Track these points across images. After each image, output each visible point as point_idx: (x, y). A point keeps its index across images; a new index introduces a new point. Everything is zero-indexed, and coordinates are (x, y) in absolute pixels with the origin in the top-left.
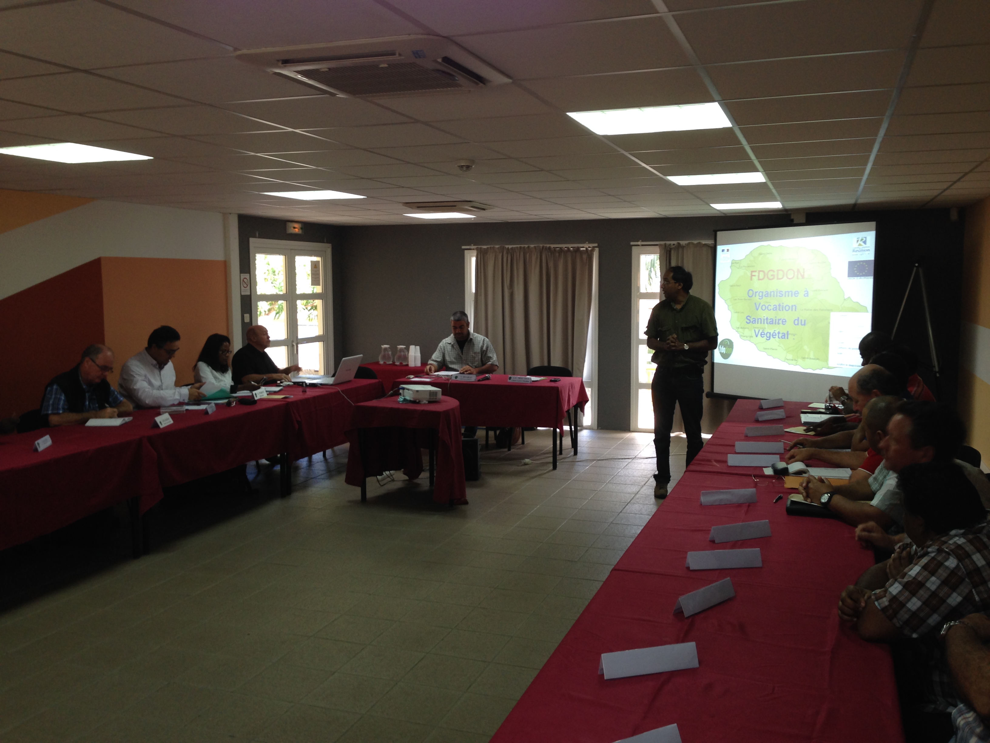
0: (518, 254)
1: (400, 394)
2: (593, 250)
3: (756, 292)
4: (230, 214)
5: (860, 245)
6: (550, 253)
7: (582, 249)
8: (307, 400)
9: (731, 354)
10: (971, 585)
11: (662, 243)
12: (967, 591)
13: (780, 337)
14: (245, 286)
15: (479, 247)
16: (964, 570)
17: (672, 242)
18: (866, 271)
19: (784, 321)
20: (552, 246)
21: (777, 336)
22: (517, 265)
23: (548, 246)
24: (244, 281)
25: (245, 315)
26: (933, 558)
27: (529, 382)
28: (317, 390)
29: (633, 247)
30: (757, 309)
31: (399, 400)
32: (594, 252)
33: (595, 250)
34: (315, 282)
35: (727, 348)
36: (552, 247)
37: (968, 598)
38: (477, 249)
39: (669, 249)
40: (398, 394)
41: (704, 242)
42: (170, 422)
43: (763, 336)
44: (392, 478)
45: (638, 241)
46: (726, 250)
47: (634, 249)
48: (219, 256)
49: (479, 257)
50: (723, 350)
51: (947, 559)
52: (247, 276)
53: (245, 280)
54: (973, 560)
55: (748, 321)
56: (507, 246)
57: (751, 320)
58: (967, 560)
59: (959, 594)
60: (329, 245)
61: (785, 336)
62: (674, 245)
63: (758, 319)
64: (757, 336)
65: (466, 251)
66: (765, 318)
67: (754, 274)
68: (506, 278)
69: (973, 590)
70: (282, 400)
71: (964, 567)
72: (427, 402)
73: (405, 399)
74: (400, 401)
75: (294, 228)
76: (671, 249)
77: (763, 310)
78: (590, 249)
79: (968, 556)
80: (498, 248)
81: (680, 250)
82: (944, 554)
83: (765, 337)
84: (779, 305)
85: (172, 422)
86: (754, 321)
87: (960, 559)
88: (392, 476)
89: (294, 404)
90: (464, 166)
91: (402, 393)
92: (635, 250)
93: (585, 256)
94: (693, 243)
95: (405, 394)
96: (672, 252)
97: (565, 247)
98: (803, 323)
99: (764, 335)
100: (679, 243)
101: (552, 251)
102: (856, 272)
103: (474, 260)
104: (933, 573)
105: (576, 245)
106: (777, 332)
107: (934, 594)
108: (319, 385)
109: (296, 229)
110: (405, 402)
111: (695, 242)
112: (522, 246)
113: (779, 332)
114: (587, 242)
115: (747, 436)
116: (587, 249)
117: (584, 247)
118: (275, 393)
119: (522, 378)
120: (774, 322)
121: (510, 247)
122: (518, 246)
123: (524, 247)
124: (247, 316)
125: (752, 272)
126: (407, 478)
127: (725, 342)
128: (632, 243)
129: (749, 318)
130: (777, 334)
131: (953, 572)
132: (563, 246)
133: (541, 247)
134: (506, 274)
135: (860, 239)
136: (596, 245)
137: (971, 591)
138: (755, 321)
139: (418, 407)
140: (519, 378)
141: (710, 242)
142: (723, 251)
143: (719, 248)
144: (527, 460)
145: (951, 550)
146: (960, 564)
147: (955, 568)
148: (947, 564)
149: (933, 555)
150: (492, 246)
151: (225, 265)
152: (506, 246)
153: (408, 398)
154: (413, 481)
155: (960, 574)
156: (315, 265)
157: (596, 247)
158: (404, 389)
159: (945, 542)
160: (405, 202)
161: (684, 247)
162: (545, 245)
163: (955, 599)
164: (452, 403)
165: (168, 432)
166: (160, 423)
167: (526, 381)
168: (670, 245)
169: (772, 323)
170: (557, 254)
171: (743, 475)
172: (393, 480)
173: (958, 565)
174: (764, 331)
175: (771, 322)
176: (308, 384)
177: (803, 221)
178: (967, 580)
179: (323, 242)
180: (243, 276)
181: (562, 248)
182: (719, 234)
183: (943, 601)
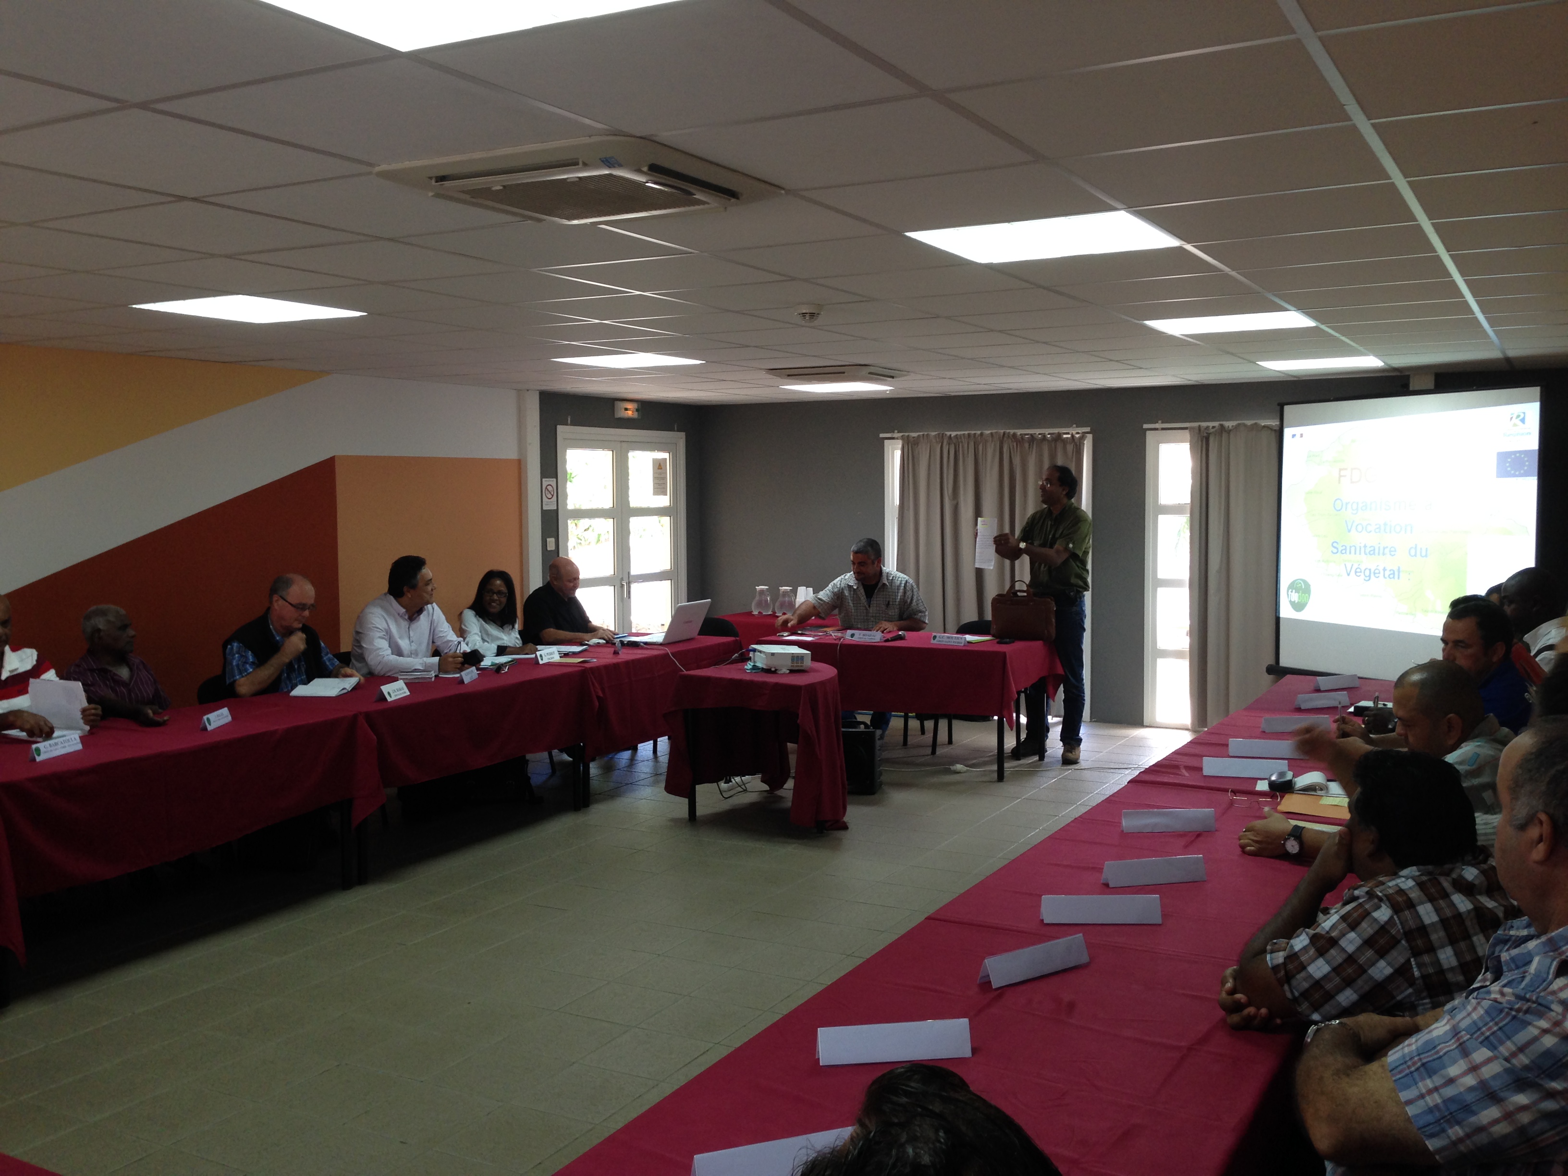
0: (966, 446)
1: (750, 659)
2: (1083, 438)
3: (1347, 504)
4: (528, 390)
5: (1515, 425)
6: (1015, 444)
7: (1065, 436)
8: (616, 666)
9: (1307, 603)
10: (1410, 952)
11: (1196, 424)
12: (1402, 960)
13: (1386, 575)
14: (550, 496)
15: (906, 434)
16: (1400, 927)
17: (1211, 424)
18: (1526, 468)
19: (1393, 549)
20: (1019, 432)
21: (1381, 575)
22: (964, 461)
23: (1012, 431)
24: (548, 490)
25: (548, 540)
26: (1360, 905)
27: (962, 645)
28: (640, 651)
29: (1148, 433)
30: (1349, 531)
31: (746, 667)
32: (1084, 440)
33: (1086, 437)
34: (659, 488)
35: (1300, 594)
36: (1019, 434)
37: (1402, 971)
38: (902, 438)
39: (1205, 435)
40: (745, 659)
41: (1263, 423)
42: (405, 693)
43: (1358, 574)
44: (745, 788)
45: (1157, 422)
46: (1298, 436)
47: (1149, 435)
48: (510, 453)
49: (906, 450)
50: (1295, 597)
51: (1378, 907)
52: (553, 482)
53: (550, 488)
54: (1417, 913)
55: (1335, 551)
56: (948, 433)
57: (1338, 549)
58: (1407, 912)
59: (1389, 964)
60: (682, 435)
61: (1394, 574)
62: (1213, 427)
63: (1351, 547)
64: (1348, 575)
65: (886, 441)
66: (1362, 545)
67: (1343, 473)
68: (947, 484)
69: (1412, 960)
70: (578, 665)
71: (1401, 923)
72: (788, 671)
73: (754, 666)
74: (748, 670)
75: (626, 409)
76: (1209, 434)
77: (1358, 531)
78: (1077, 436)
79: (1411, 905)
80: (935, 436)
81: (1225, 435)
82: (1376, 900)
83: (1363, 576)
84: (1385, 524)
85: (408, 693)
86: (1344, 551)
87: (1396, 909)
88: (744, 784)
89: (596, 671)
90: (807, 313)
91: (752, 658)
92: (1150, 437)
93: (1070, 448)
94: (1245, 425)
95: (756, 659)
96: (1211, 440)
97: (1039, 434)
98: (1424, 554)
99: (1361, 572)
100: (1222, 426)
101: (1019, 440)
102: (1509, 469)
103: (898, 454)
104: (1353, 927)
105: (1056, 431)
106: (1381, 568)
107: (1350, 959)
108: (642, 644)
109: (630, 412)
110: (754, 671)
111: (1249, 423)
112: (973, 432)
113: (1384, 568)
114: (1075, 425)
115: (1264, 732)
116: (1073, 436)
117: (1070, 432)
118: (575, 654)
119: (952, 638)
120: (1377, 551)
121: (953, 434)
122: (966, 433)
123: (975, 434)
124: (551, 541)
125: (1340, 470)
126: (767, 788)
127: (1297, 584)
128: (1145, 426)
129: (1335, 545)
130: (1382, 572)
131: (1383, 929)
132: (1037, 432)
133: (1002, 434)
134: (947, 476)
135: (1515, 416)
136: (1088, 429)
137: (1408, 961)
138: (1345, 549)
139: (771, 679)
140: (948, 637)
141: (1274, 423)
142: (1294, 436)
143: (1288, 432)
144: (959, 767)
145: (1386, 895)
146: (1395, 917)
147: (1387, 923)
148: (1376, 914)
149: (1361, 901)
150: (926, 433)
151: (520, 465)
152: (946, 433)
153: (759, 665)
154: (775, 793)
155: (1393, 932)
156: (660, 465)
157: (1088, 433)
158: (754, 650)
159: (1383, 883)
160: (769, 368)
161: (1230, 430)
162: (1008, 431)
163: (1382, 969)
164: (827, 671)
165: (400, 707)
166: (389, 693)
167: (958, 643)
168: (1208, 427)
169: (1374, 554)
170: (1027, 445)
171: (1219, 791)
172: (745, 791)
173: (1391, 918)
174: (1360, 567)
175: (1372, 552)
176: (625, 642)
177: (1431, 385)
178: (1403, 942)
179: (672, 430)
180: (546, 482)
181: (1034, 435)
182: (1287, 408)
183: (1362, 970)
